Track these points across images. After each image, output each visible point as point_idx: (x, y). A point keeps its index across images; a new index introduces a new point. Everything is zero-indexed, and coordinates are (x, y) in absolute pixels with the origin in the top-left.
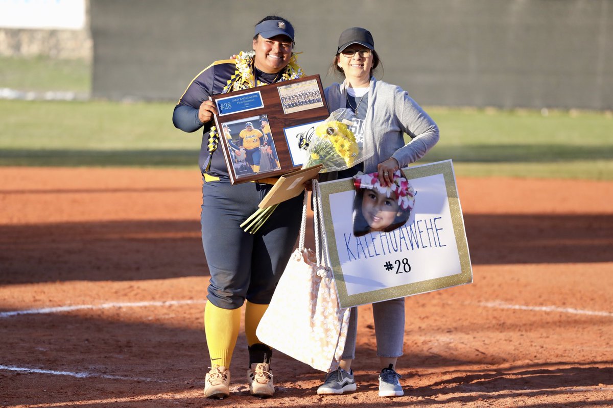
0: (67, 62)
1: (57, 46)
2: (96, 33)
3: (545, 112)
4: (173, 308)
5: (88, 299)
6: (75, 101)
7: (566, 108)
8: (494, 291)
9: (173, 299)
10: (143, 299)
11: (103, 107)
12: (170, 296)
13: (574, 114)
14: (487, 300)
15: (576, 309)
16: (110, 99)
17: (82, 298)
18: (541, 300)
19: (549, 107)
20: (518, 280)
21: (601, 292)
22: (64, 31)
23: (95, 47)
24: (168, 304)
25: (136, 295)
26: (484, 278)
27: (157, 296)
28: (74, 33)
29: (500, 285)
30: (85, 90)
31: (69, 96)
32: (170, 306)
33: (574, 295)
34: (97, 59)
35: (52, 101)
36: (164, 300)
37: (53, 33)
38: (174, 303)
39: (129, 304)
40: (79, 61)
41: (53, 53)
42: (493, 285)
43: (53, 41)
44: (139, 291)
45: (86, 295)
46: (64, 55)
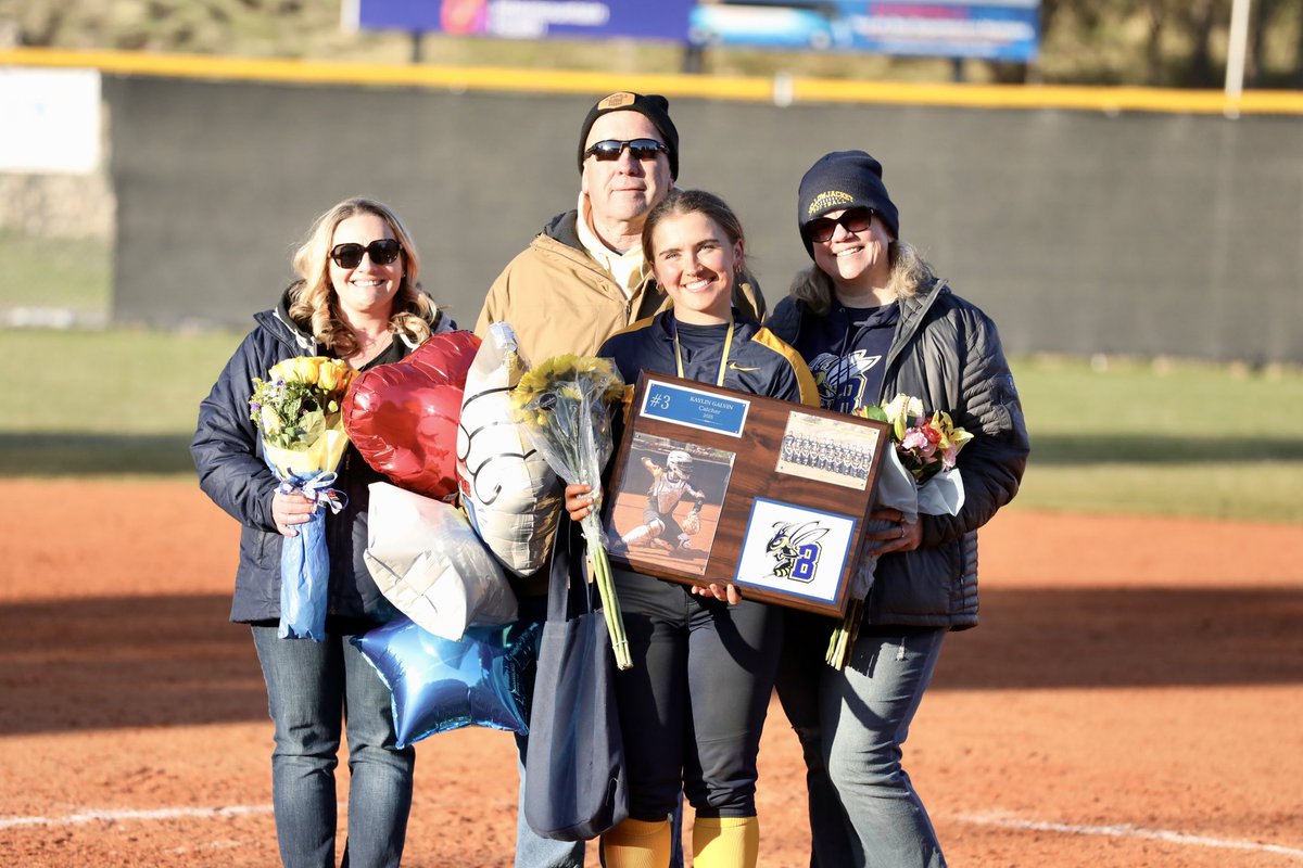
0: (64, 244)
1: (42, 208)
2: (123, 179)
3: (1101, 363)
4: (238, 823)
5: (38, 800)
6: (74, 330)
7: (1147, 355)
8: (990, 785)
9: (239, 802)
10: (170, 800)
11: (136, 343)
12: (234, 792)
13: (1164, 367)
14: (974, 807)
15: (1180, 834)
16: (151, 324)
17: (26, 798)
18: (1098, 809)
19: (1110, 351)
20: (1045, 759)
21: (1237, 791)
22: (56, 176)
23: (121, 213)
24: (225, 813)
25: (153, 790)
26: (968, 752)
27: (204, 793)
28: (79, 181)
29: (1003, 771)
30: (96, 307)
31: (59, 317)
32: (232, 819)
33: (1175, 795)
34: (124, 238)
35: (25, 330)
36: (219, 802)
37: (33, 181)
38: (242, 810)
39: (133, 814)
40: (89, 242)
41: (34, 224)
42: (987, 770)
43: (33, 198)
44: (162, 780)
45: (34, 791)
46: (59, 228)
